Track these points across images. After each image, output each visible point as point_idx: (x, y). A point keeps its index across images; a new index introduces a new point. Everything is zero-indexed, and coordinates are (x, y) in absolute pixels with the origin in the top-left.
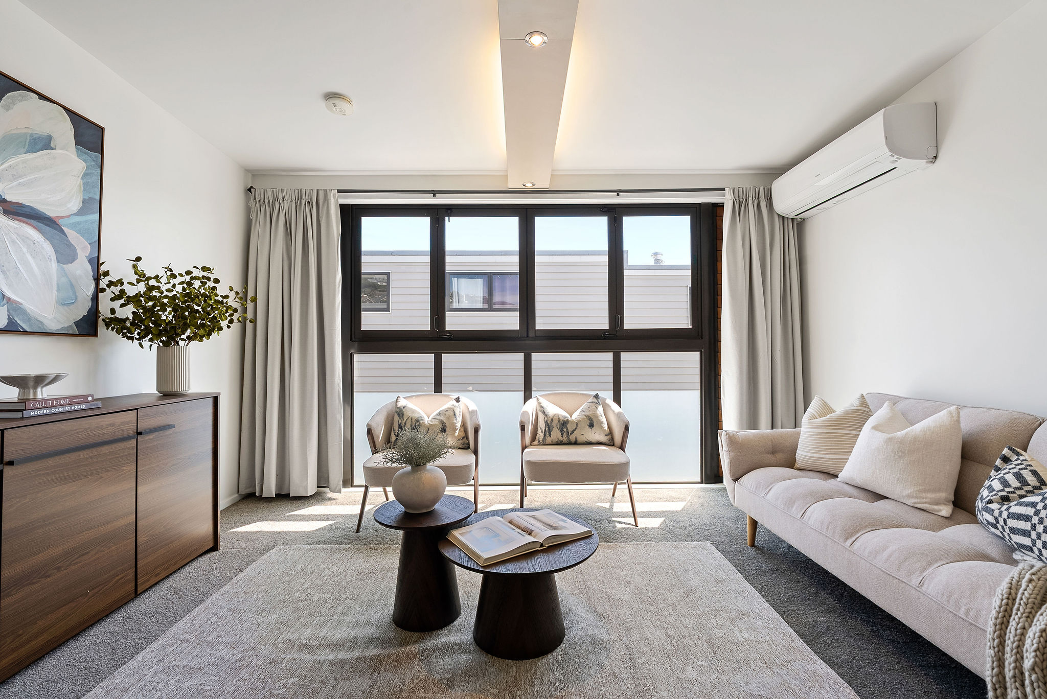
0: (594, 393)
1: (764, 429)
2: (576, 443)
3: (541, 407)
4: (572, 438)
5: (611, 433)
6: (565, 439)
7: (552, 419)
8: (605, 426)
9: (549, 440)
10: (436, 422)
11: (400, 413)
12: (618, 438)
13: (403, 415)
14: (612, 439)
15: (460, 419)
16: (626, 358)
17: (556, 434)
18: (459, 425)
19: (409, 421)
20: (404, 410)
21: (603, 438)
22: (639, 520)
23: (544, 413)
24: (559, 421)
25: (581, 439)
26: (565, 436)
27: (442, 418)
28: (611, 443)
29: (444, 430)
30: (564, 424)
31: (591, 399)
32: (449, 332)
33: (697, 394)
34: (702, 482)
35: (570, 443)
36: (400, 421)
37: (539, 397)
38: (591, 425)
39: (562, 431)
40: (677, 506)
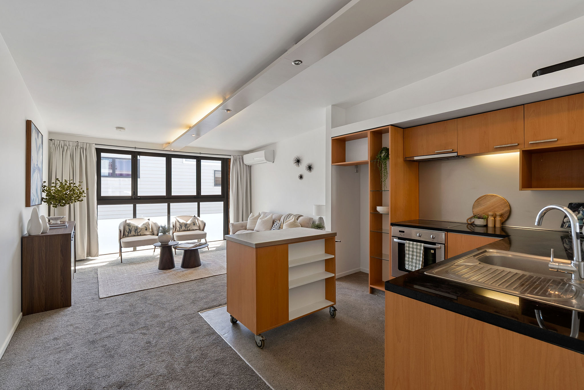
0: (194, 215)
1: (241, 222)
2: (189, 230)
3: (178, 220)
4: (188, 229)
5: (199, 227)
6: (186, 229)
7: (182, 224)
8: (198, 225)
9: (181, 230)
10: (144, 227)
11: (129, 225)
12: (202, 228)
13: (130, 226)
14: (200, 228)
15: (150, 226)
16: (201, 204)
17: (183, 228)
18: (150, 228)
19: (133, 227)
20: (130, 224)
21: (197, 228)
22: (209, 249)
23: (179, 222)
24: (184, 224)
25: (191, 229)
26: (186, 228)
27: (145, 226)
28: (200, 230)
29: (146, 230)
30: (186, 225)
31: (193, 217)
32: (139, 196)
33: (222, 214)
34: (224, 240)
35: (188, 230)
36: (129, 228)
37: (176, 217)
38: (194, 225)
39: (185, 227)
40: (219, 245)
